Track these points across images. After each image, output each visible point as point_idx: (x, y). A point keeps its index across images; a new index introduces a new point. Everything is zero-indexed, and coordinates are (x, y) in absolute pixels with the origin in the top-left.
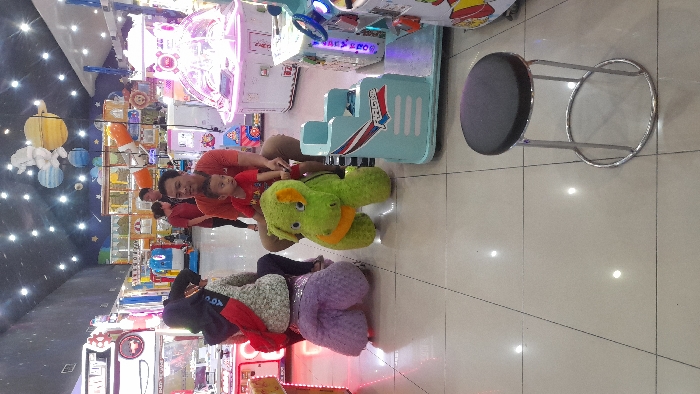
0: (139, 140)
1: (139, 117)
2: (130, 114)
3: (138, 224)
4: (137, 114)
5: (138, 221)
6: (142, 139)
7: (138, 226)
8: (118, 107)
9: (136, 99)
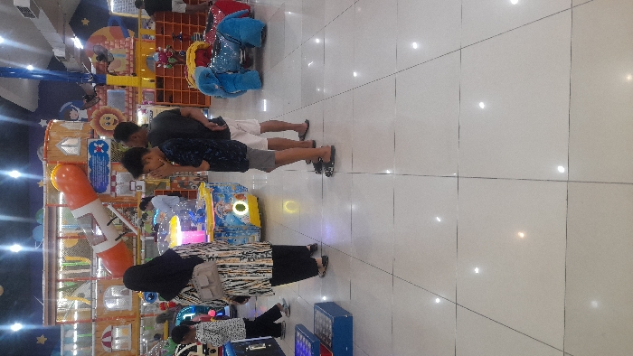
0: (108, 191)
1: (109, 152)
2: (91, 147)
3: (109, 334)
4: (106, 147)
5: (108, 329)
6: (113, 189)
7: (107, 339)
8: (71, 135)
9: (102, 121)
